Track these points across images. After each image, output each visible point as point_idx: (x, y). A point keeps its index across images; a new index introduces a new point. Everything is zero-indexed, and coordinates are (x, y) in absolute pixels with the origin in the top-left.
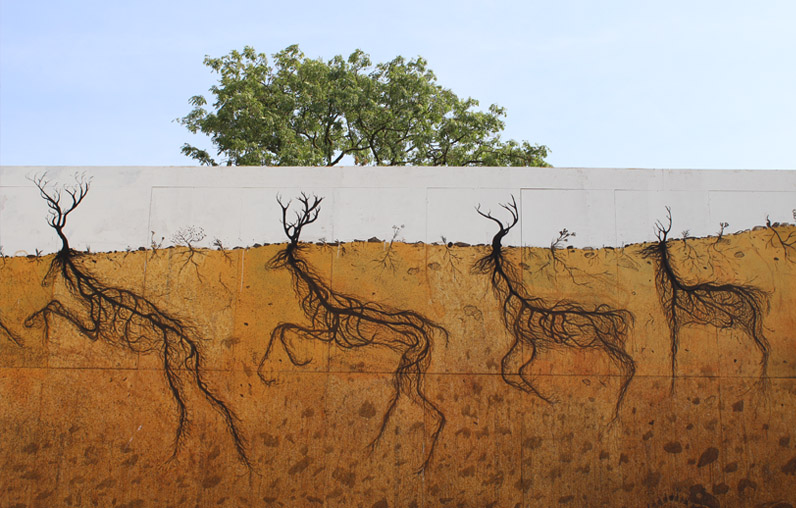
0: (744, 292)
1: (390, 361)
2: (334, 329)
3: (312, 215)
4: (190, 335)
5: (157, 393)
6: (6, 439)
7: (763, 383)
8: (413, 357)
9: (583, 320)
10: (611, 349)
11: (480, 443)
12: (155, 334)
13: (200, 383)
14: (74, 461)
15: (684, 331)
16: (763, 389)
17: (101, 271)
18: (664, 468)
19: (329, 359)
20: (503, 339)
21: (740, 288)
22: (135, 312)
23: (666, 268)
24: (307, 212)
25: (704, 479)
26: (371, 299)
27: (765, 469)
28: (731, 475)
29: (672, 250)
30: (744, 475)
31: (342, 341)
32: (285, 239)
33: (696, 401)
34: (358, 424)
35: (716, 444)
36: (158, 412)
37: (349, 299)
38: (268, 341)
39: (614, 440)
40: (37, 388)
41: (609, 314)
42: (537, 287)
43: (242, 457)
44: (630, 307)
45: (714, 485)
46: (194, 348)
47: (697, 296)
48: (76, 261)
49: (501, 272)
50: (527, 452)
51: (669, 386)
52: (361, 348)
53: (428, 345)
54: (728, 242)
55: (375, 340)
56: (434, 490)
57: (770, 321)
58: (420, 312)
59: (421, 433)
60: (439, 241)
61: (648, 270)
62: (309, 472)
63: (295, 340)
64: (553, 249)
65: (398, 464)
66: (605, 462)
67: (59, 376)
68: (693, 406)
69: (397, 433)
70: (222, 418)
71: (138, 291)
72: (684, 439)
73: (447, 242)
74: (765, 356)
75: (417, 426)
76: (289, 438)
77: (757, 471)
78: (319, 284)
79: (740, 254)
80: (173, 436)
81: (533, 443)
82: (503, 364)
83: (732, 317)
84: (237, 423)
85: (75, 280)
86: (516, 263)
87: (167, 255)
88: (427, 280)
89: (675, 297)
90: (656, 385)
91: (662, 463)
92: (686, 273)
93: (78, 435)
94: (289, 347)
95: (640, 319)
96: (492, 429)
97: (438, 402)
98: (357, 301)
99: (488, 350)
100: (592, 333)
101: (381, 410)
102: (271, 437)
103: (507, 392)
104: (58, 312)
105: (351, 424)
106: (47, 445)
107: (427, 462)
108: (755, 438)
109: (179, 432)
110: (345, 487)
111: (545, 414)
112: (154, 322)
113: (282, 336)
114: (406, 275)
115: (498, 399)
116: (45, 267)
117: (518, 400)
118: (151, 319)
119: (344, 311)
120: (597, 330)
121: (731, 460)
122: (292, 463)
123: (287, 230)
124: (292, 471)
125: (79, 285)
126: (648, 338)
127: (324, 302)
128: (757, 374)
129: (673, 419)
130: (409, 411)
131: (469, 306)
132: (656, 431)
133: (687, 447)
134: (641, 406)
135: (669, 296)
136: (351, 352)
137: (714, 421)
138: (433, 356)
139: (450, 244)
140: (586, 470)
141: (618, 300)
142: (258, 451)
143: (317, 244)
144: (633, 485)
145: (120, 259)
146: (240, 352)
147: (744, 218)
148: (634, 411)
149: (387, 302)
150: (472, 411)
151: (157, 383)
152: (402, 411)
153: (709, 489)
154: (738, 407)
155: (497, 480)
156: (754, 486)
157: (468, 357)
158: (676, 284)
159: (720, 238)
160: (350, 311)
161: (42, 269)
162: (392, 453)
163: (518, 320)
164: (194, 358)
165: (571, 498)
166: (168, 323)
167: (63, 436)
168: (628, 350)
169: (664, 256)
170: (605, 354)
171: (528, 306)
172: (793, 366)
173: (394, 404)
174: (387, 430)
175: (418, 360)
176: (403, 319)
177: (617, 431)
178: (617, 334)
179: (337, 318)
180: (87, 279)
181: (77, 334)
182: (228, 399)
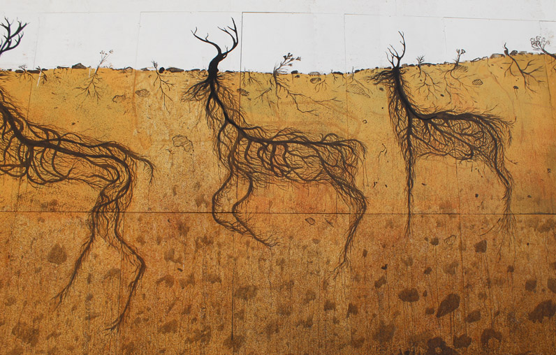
0: (484, 121)
1: (87, 199)
2: (26, 164)
3: (15, 41)
7: (507, 220)
8: (112, 193)
9: (307, 151)
10: (338, 183)
11: (185, 294)
15: (421, 164)
16: (506, 227)
18: (399, 320)
19: (19, 197)
20: (215, 173)
21: (480, 117)
23: (400, 95)
24: (9, 37)
25: (443, 331)
26: (70, 130)
27: (510, 317)
28: (474, 325)
29: (406, 77)
30: (487, 325)
31: (35, 176)
33: (435, 242)
34: (46, 270)
35: (456, 290)
37: (46, 131)
39: (341, 288)
41: (337, 144)
42: (256, 114)
44: (361, 137)
45: (455, 337)
47: (433, 125)
49: (217, 99)
50: (240, 303)
51: (405, 224)
52: (55, 185)
53: (130, 181)
54: (465, 69)
55: (71, 175)
56: (130, 350)
57: (512, 153)
58: (123, 143)
59: (117, 282)
60: (150, 67)
61: (381, 97)
64: (275, 74)
65: (89, 318)
66: (331, 314)
68: (431, 247)
69: (89, 282)
72: (422, 286)
73: (158, 68)
74: (508, 190)
75: (112, 273)
77: (502, 319)
78: (14, 114)
79: (478, 82)
81: (246, 292)
82: (215, 201)
83: (472, 148)
86: (234, 89)
88: (134, 108)
89: (410, 125)
90: (390, 224)
91: (396, 314)
92: (422, 100)
95: (373, 149)
96: (198, 276)
97: (138, 245)
98: (54, 132)
99: (198, 185)
100: (317, 166)
101: (73, 255)
103: (218, 233)
105: (38, 271)
107: (122, 316)
108: (500, 282)
110: (25, 345)
111: (262, 259)
114: (111, 103)
115: (207, 241)
117: (230, 243)
119: (39, 144)
120: (323, 162)
121: (474, 308)
126: (380, 171)
127: (18, 134)
128: (501, 210)
129: (409, 262)
130: (104, 255)
131: (179, 136)
132: (390, 277)
133: (425, 294)
134: (372, 248)
135: (403, 125)
136: (44, 188)
137: (455, 264)
138: (136, 193)
139: (162, 70)
140: (308, 324)
141: (347, 129)
143: (17, 72)
144: (362, 340)
148: (365, 254)
149: (88, 133)
150: (176, 256)
152: (96, 256)
153: (449, 342)
154: (481, 247)
155: (203, 337)
156: (499, 336)
157: (175, 194)
158: (411, 112)
159: (457, 65)
160: (46, 144)
162: (83, 305)
163: (233, 152)
168: (358, 184)
169: (398, 83)
170: (331, 189)
171: (245, 135)
172: (538, 201)
173: (88, 248)
174: (78, 277)
175: (118, 197)
176: (104, 151)
177: (345, 278)
178: (346, 166)
179: (31, 151)
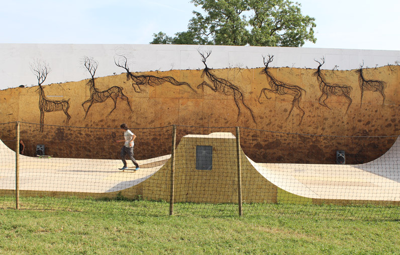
0: (380, 83)
1: (291, 99)
2: (277, 90)
3: (271, 60)
4: (240, 91)
5: (233, 106)
6: (194, 117)
7: (383, 106)
8: (297, 97)
9: (340, 89)
10: (346, 96)
11: (313, 119)
12: (231, 91)
13: (243, 103)
14: (212, 122)
15: (364, 92)
16: (382, 107)
17: (216, 74)
18: (357, 126)
19: (276, 98)
20: (319, 93)
22: (226, 85)
23: (361, 76)
25: (367, 129)
26: (286, 82)
28: (373, 128)
29: (363, 71)
30: (376, 128)
31: (279, 93)
32: (264, 66)
33: (366, 110)
34: (283, 114)
35: (370, 120)
36: (233, 110)
37: (281, 82)
38: (260, 93)
39: (345, 119)
40: (201, 104)
41: (346, 87)
42: (328, 80)
43: (255, 121)
44: (352, 86)
45: (369, 130)
46: (241, 94)
47: (369, 83)
48: (209, 71)
49: (320, 76)
50: (324, 121)
51: (360, 106)
52: (284, 95)
53: (301, 94)
54: (377, 69)
55: (287, 93)
56: (302, 130)
57: (386, 90)
58: (299, 86)
59: (299, 116)
60: (304, 68)
61: (357, 76)
62: (271, 125)
63: (267, 93)
64: (333, 70)
65: (293, 124)
66: (343, 124)
67: (207, 101)
69: (293, 116)
70: (249, 112)
71: (226, 79)
72: (363, 119)
74: (384, 99)
75: (297, 115)
76: (266, 117)
77: (379, 127)
78: (273, 78)
79: (380, 73)
80: (237, 116)
81: (326, 119)
82: (319, 100)
83: (377, 89)
84: (253, 113)
85: (209, 76)
86: (324, 74)
87: (233, 70)
88: (301, 78)
89: (363, 83)
90: (357, 106)
91: (357, 124)
92: (366, 77)
93: (213, 116)
94: (266, 95)
95: (354, 89)
96: (316, 115)
97: (303, 109)
98: (283, 83)
99: (316, 96)
100: (342, 92)
101: (289, 110)
102: (261, 117)
103: (320, 107)
104: (205, 84)
105: (281, 114)
106: (205, 118)
107: (300, 123)
108: (379, 119)
109: (239, 115)
110: (280, 129)
111: (329, 112)
113: (264, 91)
114: (295, 76)
115: (318, 108)
117: (323, 109)
118: (230, 87)
121: (373, 124)
122: (267, 123)
123: (265, 64)
124: (267, 125)
125: (211, 78)
126: (355, 94)
127: (274, 83)
128: (382, 103)
129: (360, 114)
130: (296, 111)
131: (311, 85)
132: (356, 116)
134: (353, 111)
135: (361, 83)
136: (281, 96)
137: (370, 115)
138: (302, 97)
139: (307, 68)
140: (338, 126)
141: (348, 84)
142: (258, 120)
143: (273, 68)
144: (349, 130)
145: (221, 71)
146: (253, 95)
147: (382, 63)
148: (351, 112)
149: (290, 83)
150: (311, 111)
151: (233, 103)
152: (294, 111)
153: (367, 131)
154: (376, 111)
155: (317, 128)
156: (378, 130)
157: (311, 98)
158: (364, 80)
159: (375, 68)
160: (281, 85)
161: (201, 73)
162: (292, 121)
163: (323, 89)
164: (242, 97)
165: (334, 132)
166: (234, 88)
167: (209, 116)
168: (350, 97)
169: (361, 73)
170: (345, 98)
171: (326, 85)
172: (391, 101)
173: (292, 109)
174: (290, 115)
176: (295, 88)
177: (346, 117)
178: (348, 92)
179: (278, 87)
180: (213, 76)
181: (211, 90)
182: (251, 107)
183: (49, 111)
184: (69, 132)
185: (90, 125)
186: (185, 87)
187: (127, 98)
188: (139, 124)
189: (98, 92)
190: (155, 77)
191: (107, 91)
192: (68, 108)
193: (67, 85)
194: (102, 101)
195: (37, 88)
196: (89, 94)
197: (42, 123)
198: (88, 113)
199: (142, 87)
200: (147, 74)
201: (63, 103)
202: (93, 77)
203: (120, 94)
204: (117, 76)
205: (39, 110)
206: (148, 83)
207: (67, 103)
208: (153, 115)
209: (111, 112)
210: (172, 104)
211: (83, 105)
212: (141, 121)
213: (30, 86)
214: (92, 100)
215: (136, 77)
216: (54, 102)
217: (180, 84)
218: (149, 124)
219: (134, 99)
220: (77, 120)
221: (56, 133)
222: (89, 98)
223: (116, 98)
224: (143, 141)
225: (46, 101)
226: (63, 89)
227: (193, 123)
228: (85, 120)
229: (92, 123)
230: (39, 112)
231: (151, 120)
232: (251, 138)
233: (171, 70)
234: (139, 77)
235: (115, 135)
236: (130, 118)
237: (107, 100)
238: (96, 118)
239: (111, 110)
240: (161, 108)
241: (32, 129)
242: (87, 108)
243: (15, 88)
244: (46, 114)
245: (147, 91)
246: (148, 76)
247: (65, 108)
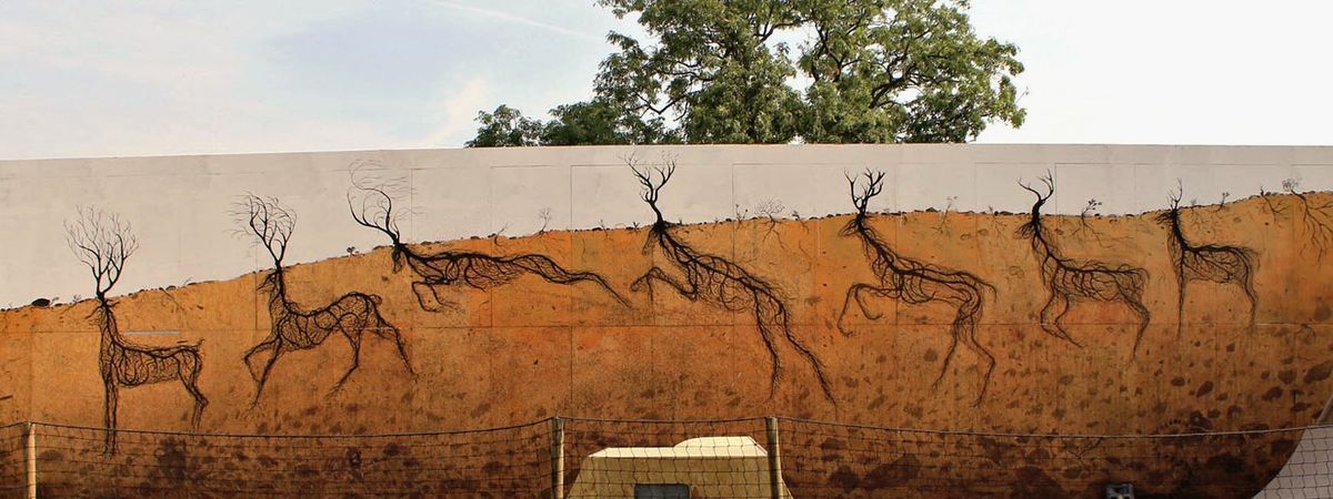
0: (1240, 252)
1: (948, 315)
2: (900, 288)
3: (877, 187)
4: (777, 295)
5: (753, 346)
6: (625, 387)
7: (1251, 329)
8: (967, 310)
9: (1107, 277)
10: (1129, 301)
11: (1024, 381)
12: (746, 295)
13: (788, 336)
14: (686, 403)
15: (1190, 286)
16: (1250, 334)
17: (694, 240)
18: (1171, 398)
19: (897, 313)
20: (1042, 295)
21: (1237, 249)
22: (727, 276)
23: (1176, 232)
24: (872, 185)
25: (1202, 407)
26: (930, 262)
27: (1249, 397)
28: (1223, 402)
29: (1181, 217)
30: (1232, 403)
31: (908, 298)
32: (853, 210)
33: (1198, 344)
34: (923, 367)
35: (1212, 378)
36: (755, 361)
37: (912, 262)
38: (844, 300)
39: (1131, 377)
40: (647, 343)
41: (1129, 272)
42: (1070, 250)
43: (828, 396)
44: (1146, 267)
45: (1209, 410)
46: (781, 306)
47: (1201, 256)
48: (670, 232)
49: (1040, 237)
50: (1062, 387)
51: (1176, 332)
52: (923, 304)
53: (980, 301)
54: (1228, 209)
55: (935, 297)
56: (987, 420)
57: (1260, 278)
58: (973, 272)
59: (976, 374)
60: (987, 210)
61: (1162, 234)
62: (884, 408)
63: (868, 298)
64: (1083, 216)
65: (958, 399)
66: (1124, 394)
67: (667, 332)
68: (1195, 348)
69: (956, 374)
70: (809, 365)
71: (728, 258)
72: (1187, 375)
73: (994, 211)
74: (1254, 305)
75: (973, 368)
76: (867, 380)
77: (1243, 400)
78: (885, 249)
79: (1237, 220)
80: (769, 381)
81: (1066, 380)
82: (1042, 316)
83: (1229, 274)
84: (822, 369)
85: (671, 248)
86: (1052, 229)
87: (751, 227)
88: (978, 244)
89: (1183, 257)
90: (1166, 332)
91: (1169, 394)
92: (1193, 237)
93: (686, 382)
94: (863, 304)
95: (1155, 276)
96: (1033, 370)
97: (989, 348)
98: (919, 264)
99: (1030, 304)
100: (1114, 288)
101: (942, 356)
102: (851, 379)
103: (1045, 339)
104: (659, 278)
105: (918, 367)
106: (661, 391)
107: (981, 397)
108: (1243, 373)
109: (774, 377)
110: (914, 419)
111: (1076, 357)
112: (745, 285)
113: (856, 295)
114: (960, 240)
115: (1038, 345)
116: (644, 237)
117: (1054, 345)
118: (743, 283)
119: (908, 273)
120: (1119, 286)
121: (1223, 391)
122: (870, 401)
123: (855, 202)
124: (871, 407)
125: (676, 253)
126: (1160, 292)
127: (890, 265)
128: (1247, 321)
130: (965, 356)
131: (1013, 267)
132: (1165, 368)
133: (1189, 381)
134: (1153, 348)
135: (1178, 256)
136: (916, 307)
137: (1211, 360)
138: (985, 310)
139: (996, 213)
140: (1108, 401)
141: (1137, 260)
142: (841, 391)
143: (883, 214)
144: (1144, 412)
145: (710, 229)
146: (821, 308)
147: (1242, 188)
148: (1148, 353)
149: (944, 264)
150: (1017, 356)
151: (753, 339)
152: (959, 357)
153: (1204, 413)
154: (1230, 348)
155: (1038, 410)
156: (1239, 410)
157: (1013, 310)
158: (1185, 247)
159: (1221, 206)
160: (913, 273)
161: (641, 240)
162: (952, 390)
163: (1054, 279)
164: (782, 315)
165: (1096, 423)
166: (757, 285)
167: (674, 383)
168: (1144, 303)
169: (1175, 222)
170: (1125, 306)
171: (1063, 266)
172: (1276, 315)
173: (953, 351)
174: (947, 372)
175: (972, 314)
176: (958, 278)
177: (1134, 370)
178: (1136, 289)
179: (902, 277)
180: (682, 248)
181: (678, 296)
182: (813, 348)
183: (133, 383)
184: (203, 452)
185: (272, 425)
186: (590, 287)
187: (396, 331)
188: (438, 419)
189: (298, 315)
190: (487, 257)
191: (328, 310)
192: (195, 372)
193: (192, 296)
194: (311, 345)
195: (92, 306)
196: (266, 321)
197: (110, 422)
198: (266, 385)
199: (445, 292)
200: (460, 249)
201: (179, 356)
202: (278, 263)
203: (372, 319)
204: (358, 256)
205: (102, 382)
206: (466, 277)
207: (195, 353)
208: (486, 385)
209: (343, 381)
210: (550, 347)
211: (246, 359)
212: (443, 407)
213: (67, 300)
214: (278, 343)
215: (424, 260)
216: (148, 353)
217: (573, 279)
218: (474, 415)
219: (418, 333)
220: (230, 411)
221: (160, 459)
222: (266, 334)
223: (359, 333)
224: (452, 475)
225: (124, 349)
226: (180, 308)
227: (620, 409)
228: (257, 409)
229: (280, 419)
230: (100, 389)
231: (478, 403)
232: (819, 453)
233: (542, 232)
234: (433, 259)
235: (358, 456)
236: (408, 397)
237: (329, 340)
238: (295, 401)
239: (342, 374)
240: (514, 363)
241: (79, 446)
242: (262, 371)
243: (17, 310)
244: (123, 392)
245: (464, 307)
246: (465, 255)
247: (187, 373)
